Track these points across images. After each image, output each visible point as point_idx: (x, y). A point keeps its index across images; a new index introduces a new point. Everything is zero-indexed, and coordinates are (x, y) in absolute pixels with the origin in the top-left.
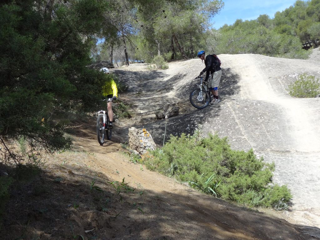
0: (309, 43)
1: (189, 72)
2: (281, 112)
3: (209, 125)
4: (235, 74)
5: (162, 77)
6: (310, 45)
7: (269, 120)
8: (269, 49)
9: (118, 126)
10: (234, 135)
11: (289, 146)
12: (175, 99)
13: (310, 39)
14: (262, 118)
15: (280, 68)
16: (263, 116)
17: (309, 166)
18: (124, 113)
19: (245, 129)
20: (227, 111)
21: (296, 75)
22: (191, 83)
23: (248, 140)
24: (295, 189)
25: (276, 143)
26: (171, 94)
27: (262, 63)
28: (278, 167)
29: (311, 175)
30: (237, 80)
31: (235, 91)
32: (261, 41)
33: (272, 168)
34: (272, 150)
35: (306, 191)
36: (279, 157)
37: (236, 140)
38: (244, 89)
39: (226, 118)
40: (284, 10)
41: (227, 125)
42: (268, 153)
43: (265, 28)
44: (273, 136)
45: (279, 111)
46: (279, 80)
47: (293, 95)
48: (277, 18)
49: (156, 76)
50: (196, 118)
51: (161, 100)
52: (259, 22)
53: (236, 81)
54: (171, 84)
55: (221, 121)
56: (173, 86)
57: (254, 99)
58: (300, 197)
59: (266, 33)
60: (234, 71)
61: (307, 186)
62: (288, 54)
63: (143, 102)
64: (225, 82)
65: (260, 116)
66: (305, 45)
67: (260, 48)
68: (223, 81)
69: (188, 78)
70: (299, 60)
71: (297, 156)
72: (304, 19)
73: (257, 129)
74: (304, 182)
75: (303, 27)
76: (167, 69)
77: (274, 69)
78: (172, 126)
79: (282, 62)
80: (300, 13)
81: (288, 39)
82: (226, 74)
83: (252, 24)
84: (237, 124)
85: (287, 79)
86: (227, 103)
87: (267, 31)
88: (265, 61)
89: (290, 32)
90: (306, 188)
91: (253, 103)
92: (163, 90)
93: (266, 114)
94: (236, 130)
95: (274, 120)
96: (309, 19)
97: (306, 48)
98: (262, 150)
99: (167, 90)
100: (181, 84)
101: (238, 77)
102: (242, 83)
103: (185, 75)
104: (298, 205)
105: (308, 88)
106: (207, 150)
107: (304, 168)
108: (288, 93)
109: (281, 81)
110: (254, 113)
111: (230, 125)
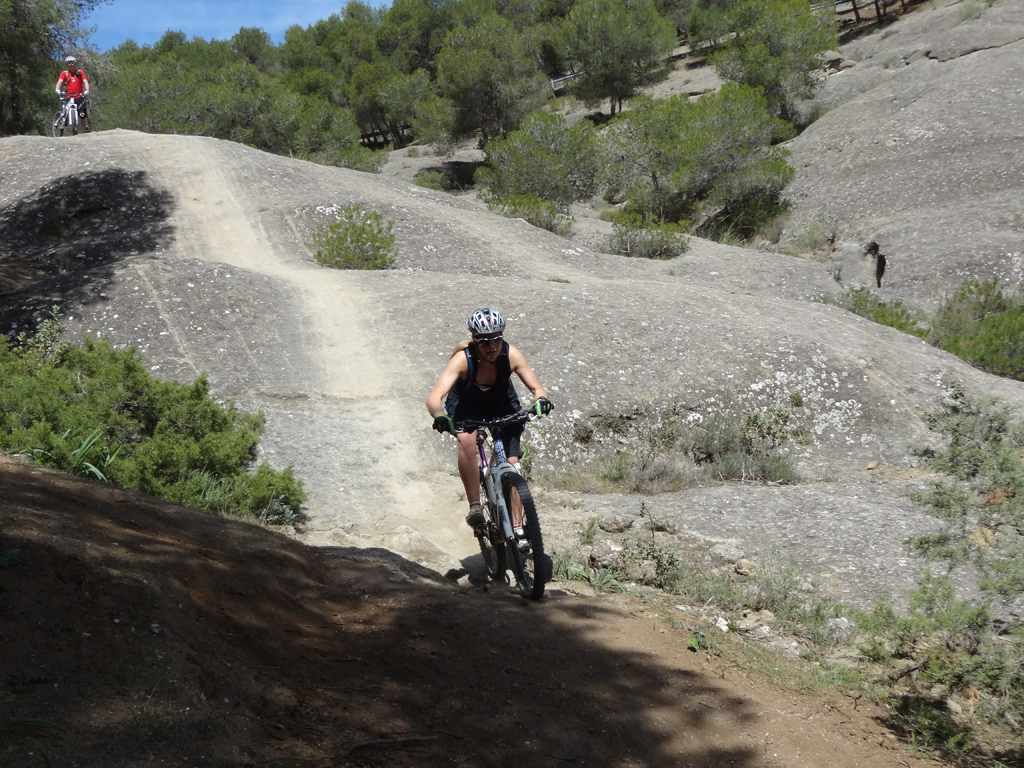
0: (384, 133)
2: (289, 297)
3: (80, 326)
4: (159, 191)
6: (385, 139)
7: (255, 317)
8: (266, 135)
10: (157, 355)
11: (306, 383)
13: (384, 120)
14: (237, 310)
15: (292, 187)
16: (238, 306)
19: (189, 340)
20: (137, 288)
21: (334, 209)
22: (18, 208)
23: (194, 368)
25: (271, 376)
27: (241, 168)
28: (275, 434)
29: (357, 452)
30: (166, 208)
31: (158, 241)
32: (242, 107)
33: (257, 425)
34: (262, 393)
35: (342, 489)
36: (277, 411)
37: (161, 368)
38: (188, 236)
39: (131, 308)
40: (314, 24)
41: (134, 327)
42: (249, 402)
43: (253, 68)
44: (265, 359)
45: (284, 296)
46: (287, 217)
47: (325, 262)
48: (293, 45)
50: (38, 304)
52: (239, 49)
53: (163, 212)
55: (116, 316)
57: (216, 261)
58: (327, 503)
59: (257, 85)
60: (156, 181)
61: (346, 476)
62: (322, 154)
64: (130, 212)
65: (231, 306)
66: (372, 139)
67: (239, 127)
68: (124, 209)
71: (324, 407)
72: (370, 60)
73: (221, 339)
74: (339, 468)
75: (367, 84)
77: (275, 186)
79: (299, 170)
80: (359, 41)
81: (320, 108)
82: (131, 189)
83: (217, 53)
84: (164, 325)
85: (310, 217)
86: (137, 266)
87: (262, 78)
88: (251, 160)
89: (331, 93)
90: (343, 481)
91: (210, 270)
93: (246, 301)
94: (161, 342)
95: (269, 317)
96: (384, 63)
97: (375, 146)
98: (235, 394)
101: (170, 200)
102: (181, 219)
104: (320, 520)
105: (364, 244)
106: (77, 375)
107: (341, 437)
108: (311, 255)
109: (294, 220)
110: (215, 297)
111: (144, 329)
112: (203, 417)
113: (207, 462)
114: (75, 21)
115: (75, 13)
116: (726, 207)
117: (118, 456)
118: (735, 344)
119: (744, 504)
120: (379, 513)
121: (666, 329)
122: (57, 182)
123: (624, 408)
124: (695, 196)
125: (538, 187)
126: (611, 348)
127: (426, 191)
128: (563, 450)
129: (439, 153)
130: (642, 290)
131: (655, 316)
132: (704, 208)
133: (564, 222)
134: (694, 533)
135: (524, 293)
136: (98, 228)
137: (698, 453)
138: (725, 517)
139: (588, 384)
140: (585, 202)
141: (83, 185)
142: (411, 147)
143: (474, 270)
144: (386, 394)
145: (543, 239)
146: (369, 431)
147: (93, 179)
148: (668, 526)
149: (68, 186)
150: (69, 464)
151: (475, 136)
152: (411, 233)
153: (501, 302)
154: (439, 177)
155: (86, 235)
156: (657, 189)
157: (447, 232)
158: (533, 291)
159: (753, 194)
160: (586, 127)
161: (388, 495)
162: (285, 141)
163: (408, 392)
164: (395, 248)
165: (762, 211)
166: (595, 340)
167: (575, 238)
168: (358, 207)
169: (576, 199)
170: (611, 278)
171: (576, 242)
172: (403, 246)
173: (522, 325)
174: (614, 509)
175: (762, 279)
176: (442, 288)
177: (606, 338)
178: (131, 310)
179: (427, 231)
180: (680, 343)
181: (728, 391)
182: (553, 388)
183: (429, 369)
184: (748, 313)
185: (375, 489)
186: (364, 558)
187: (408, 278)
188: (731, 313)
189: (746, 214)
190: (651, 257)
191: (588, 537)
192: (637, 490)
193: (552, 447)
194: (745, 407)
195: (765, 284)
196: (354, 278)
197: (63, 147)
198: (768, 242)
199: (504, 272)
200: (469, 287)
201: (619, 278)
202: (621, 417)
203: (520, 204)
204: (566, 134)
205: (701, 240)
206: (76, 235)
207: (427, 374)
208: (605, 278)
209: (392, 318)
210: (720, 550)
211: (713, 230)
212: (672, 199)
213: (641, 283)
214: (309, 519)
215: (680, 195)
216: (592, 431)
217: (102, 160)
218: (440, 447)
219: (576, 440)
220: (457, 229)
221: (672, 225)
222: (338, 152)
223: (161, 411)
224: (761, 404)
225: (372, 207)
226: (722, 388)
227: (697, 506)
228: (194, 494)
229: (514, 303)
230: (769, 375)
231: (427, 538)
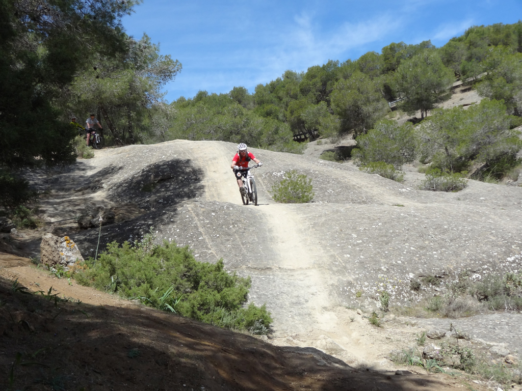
0: (304, 134)
1: (127, 163)
2: (261, 219)
3: (161, 236)
4: (197, 168)
5: (83, 170)
6: (305, 137)
7: (245, 229)
8: (247, 138)
9: (17, 239)
10: (198, 249)
11: (271, 262)
12: (107, 202)
13: (304, 127)
14: (236, 226)
16: (236, 224)
17: (294, 286)
18: (25, 220)
19: (213, 241)
20: (188, 216)
21: (282, 173)
22: (132, 180)
23: (216, 255)
24: (276, 314)
25: (253, 259)
26: (99, 196)
28: (256, 288)
29: (297, 296)
30: (200, 176)
31: (197, 192)
32: (235, 125)
33: (247, 284)
34: (249, 267)
35: (290, 316)
36: (257, 276)
37: (200, 255)
38: (211, 190)
39: (185, 226)
40: (269, 83)
41: (187, 235)
42: (243, 272)
43: (240, 106)
44: (250, 250)
45: (259, 218)
46: (259, 178)
47: (278, 200)
48: (259, 94)
49: (74, 168)
50: (142, 225)
51: (85, 203)
52: (233, 97)
53: (199, 178)
54: (98, 181)
55: (178, 230)
56: (103, 183)
57: (225, 202)
58: (283, 323)
59: (242, 114)
60: (196, 164)
61: (292, 309)
62: (274, 146)
63: (55, 206)
64: (184, 179)
65: (233, 224)
66: (299, 137)
67: (234, 135)
68: (180, 178)
69: (126, 172)
70: (287, 154)
71: (280, 274)
72: (297, 99)
73: (228, 240)
74: (289, 305)
75: (296, 110)
76: (92, 157)
78: (106, 238)
79: (264, 155)
80: (291, 90)
81: (273, 123)
82: (184, 168)
83: (223, 100)
84: (201, 234)
85: (270, 178)
86: (187, 206)
87: (244, 111)
89: (278, 116)
90: (291, 312)
91: (223, 206)
92: (86, 189)
93: (240, 221)
94: (199, 242)
95: (251, 229)
96: (303, 99)
97: (300, 140)
98: (236, 268)
99: (92, 189)
100: (116, 180)
101: (202, 172)
102: (208, 181)
103: (121, 168)
104: (280, 332)
105: (297, 190)
106: (161, 260)
107: (289, 289)
108: (271, 196)
109: (263, 180)
110: (225, 219)
111: (192, 236)
112: (222, 280)
113: (224, 303)
114: (157, 90)
115: (157, 86)
116: (487, 163)
117: (181, 300)
118: (497, 236)
119: (507, 324)
120: (310, 329)
121: (458, 229)
122: (150, 166)
123: (437, 272)
124: (469, 158)
125: (385, 157)
126: (428, 240)
127: (327, 162)
128: (405, 294)
129: (333, 142)
130: (443, 209)
131: (451, 222)
132: (475, 164)
133: (399, 175)
134: (480, 340)
135: (381, 213)
136: (169, 187)
137: (479, 296)
138: (497, 331)
139: (417, 259)
140: (410, 164)
141: (162, 167)
142: (318, 140)
143: (353, 201)
144: (311, 267)
145: (389, 184)
146: (303, 286)
147: (166, 164)
148: (465, 336)
149: (155, 168)
150: (158, 304)
151: (350, 133)
152: (321, 184)
153: (369, 218)
154: (333, 154)
155: (163, 191)
156: (448, 155)
157: (339, 182)
158: (385, 211)
159: (501, 156)
160: (409, 125)
161: (314, 319)
162: (256, 140)
163: (322, 265)
164: (313, 191)
165: (507, 164)
166: (420, 236)
167: (406, 182)
168: (294, 172)
169: (405, 162)
170: (426, 203)
171: (406, 185)
172: (317, 190)
173: (380, 229)
174: (434, 326)
175: (509, 200)
176: (337, 211)
177: (425, 235)
178: (185, 227)
179: (329, 182)
180: (466, 237)
181: (494, 262)
182: (398, 262)
183: (333, 253)
184: (503, 219)
185: (307, 316)
186: (303, 353)
187: (320, 207)
188: (493, 219)
189: (498, 166)
190: (447, 191)
191: (421, 342)
192: (447, 316)
193: (399, 293)
194: (505, 271)
195: (511, 203)
196: (293, 208)
197: (152, 150)
198: (512, 181)
199: (369, 202)
200: (352, 210)
201: (430, 203)
202: (436, 277)
203: (376, 166)
204: (398, 130)
205: (474, 181)
206: (158, 191)
207: (332, 256)
208: (422, 203)
209: (313, 227)
210: (495, 349)
211: (480, 175)
212: (456, 160)
213: (443, 205)
214: (274, 332)
215: (461, 158)
216: (420, 285)
217: (170, 154)
218: (340, 294)
219: (412, 289)
220: (344, 181)
221: (457, 174)
222: (282, 145)
223: (201, 278)
224: (513, 269)
225: (300, 171)
226: (491, 260)
227: (481, 325)
228: (218, 319)
229: (376, 218)
230: (517, 253)
231: (335, 342)
